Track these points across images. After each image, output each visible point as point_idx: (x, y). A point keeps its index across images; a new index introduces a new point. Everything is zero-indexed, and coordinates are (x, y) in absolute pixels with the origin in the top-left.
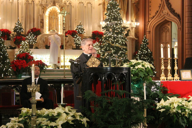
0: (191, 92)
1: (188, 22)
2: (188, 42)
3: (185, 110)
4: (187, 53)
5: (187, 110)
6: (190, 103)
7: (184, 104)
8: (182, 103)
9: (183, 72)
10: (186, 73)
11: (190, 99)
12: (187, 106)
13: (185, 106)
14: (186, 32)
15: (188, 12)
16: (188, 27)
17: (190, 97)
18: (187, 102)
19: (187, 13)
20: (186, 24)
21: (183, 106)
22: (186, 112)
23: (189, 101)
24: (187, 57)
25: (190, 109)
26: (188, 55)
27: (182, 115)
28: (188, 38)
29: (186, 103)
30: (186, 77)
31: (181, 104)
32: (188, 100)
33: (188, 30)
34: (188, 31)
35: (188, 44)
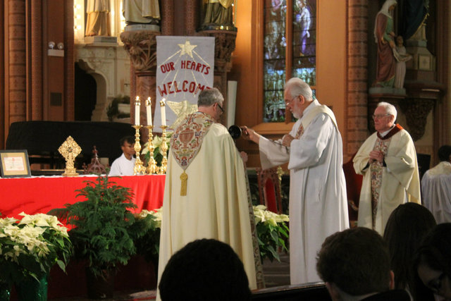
0: (25, 204)
1: (14, 39)
2: (16, 86)
3: (12, 247)
4: (12, 112)
5: (16, 247)
6: (23, 231)
7: (10, 234)
8: (6, 232)
9: (7, 157)
10: (13, 160)
11: (23, 221)
12: (17, 237)
13: (12, 238)
14: (11, 62)
15: (14, 14)
16: (14, 51)
17: (24, 217)
18: (16, 227)
19: (11, 16)
20: (10, 42)
21: (9, 236)
22: (14, 251)
23: (22, 226)
24: (13, 120)
25: (24, 244)
26: (15, 116)
27: (6, 258)
28: (15, 76)
29: (15, 229)
30: (13, 169)
31: (4, 233)
32: (19, 224)
33: (15, 57)
34: (16, 60)
35: (15, 90)
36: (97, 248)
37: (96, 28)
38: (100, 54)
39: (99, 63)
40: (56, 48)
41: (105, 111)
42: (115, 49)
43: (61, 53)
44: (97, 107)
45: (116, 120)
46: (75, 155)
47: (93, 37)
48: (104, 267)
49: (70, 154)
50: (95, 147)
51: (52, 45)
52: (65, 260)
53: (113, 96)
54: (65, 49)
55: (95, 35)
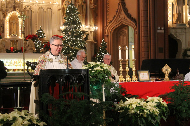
0: (148, 93)
1: (143, 26)
2: (144, 45)
3: (143, 110)
4: (143, 56)
5: (145, 111)
6: (148, 104)
7: (143, 105)
8: (141, 104)
9: (141, 73)
10: (144, 74)
11: (148, 100)
12: (146, 107)
13: (143, 107)
14: (143, 36)
15: (144, 16)
16: (144, 31)
17: (148, 98)
18: (145, 102)
19: (142, 17)
20: (142, 27)
21: (142, 106)
22: (144, 113)
23: (147, 102)
24: (144, 59)
25: (148, 110)
26: (145, 57)
27: (141, 115)
28: (144, 41)
29: (144, 103)
30: (143, 78)
31: (140, 105)
32: (146, 101)
33: (144, 33)
34: (144, 35)
35: (144, 47)
36: (180, 112)
37: (177, 20)
38: (179, 31)
39: (179, 35)
40: (161, 29)
41: (182, 54)
42: (185, 28)
43: (163, 31)
44: (178, 53)
45: (186, 58)
46: (169, 72)
47: (176, 24)
48: (183, 120)
49: (167, 72)
50: (178, 69)
51: (159, 28)
52: (166, 117)
53: (185, 48)
54: (164, 29)
55: (177, 23)
